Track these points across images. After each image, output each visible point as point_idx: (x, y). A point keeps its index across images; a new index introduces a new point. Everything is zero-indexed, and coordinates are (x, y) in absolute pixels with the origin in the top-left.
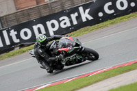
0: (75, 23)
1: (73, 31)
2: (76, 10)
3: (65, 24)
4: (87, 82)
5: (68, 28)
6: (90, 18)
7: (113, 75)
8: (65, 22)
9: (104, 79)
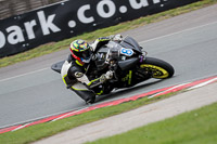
0: (31, 36)
1: (28, 49)
2: (33, 16)
3: (15, 37)
4: (48, 131)
5: (20, 44)
6: (56, 29)
7: (89, 121)
8: (16, 35)
9: (75, 126)
